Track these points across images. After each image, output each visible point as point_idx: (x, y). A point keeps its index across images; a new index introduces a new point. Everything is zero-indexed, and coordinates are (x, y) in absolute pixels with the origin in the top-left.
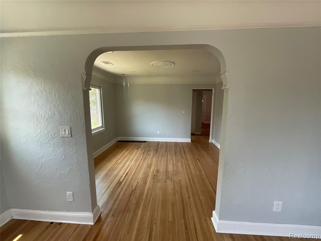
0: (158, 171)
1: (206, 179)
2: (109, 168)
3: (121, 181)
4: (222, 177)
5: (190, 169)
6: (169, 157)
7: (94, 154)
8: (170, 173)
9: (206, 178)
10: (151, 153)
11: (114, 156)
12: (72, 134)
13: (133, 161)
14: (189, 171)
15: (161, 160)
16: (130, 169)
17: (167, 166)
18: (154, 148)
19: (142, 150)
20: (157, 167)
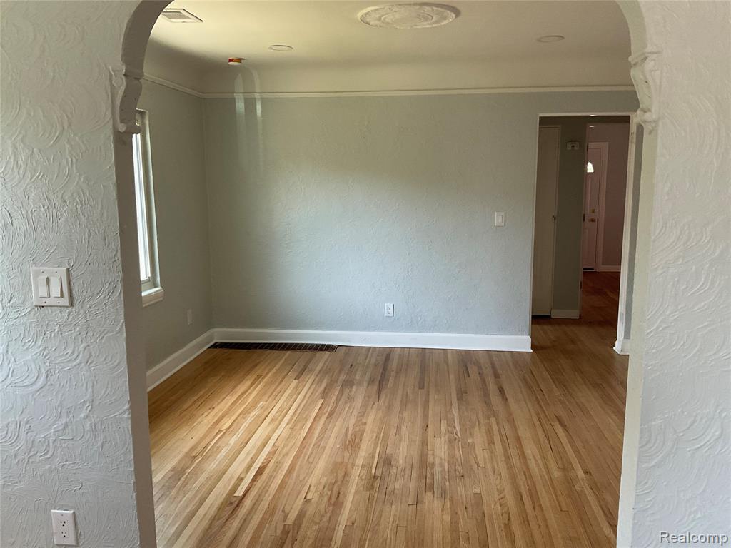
0: (387, 462)
1: (591, 498)
2: (186, 450)
3: (241, 495)
4: (636, 459)
5: (523, 456)
6: (434, 409)
7: (148, 374)
8: (437, 469)
9: (587, 491)
10: (359, 394)
11: (206, 401)
12: (75, 296)
13: (283, 425)
14: (516, 461)
15: (400, 419)
16: (272, 453)
17: (424, 442)
18: (369, 373)
19: (320, 382)
20: (385, 445)
